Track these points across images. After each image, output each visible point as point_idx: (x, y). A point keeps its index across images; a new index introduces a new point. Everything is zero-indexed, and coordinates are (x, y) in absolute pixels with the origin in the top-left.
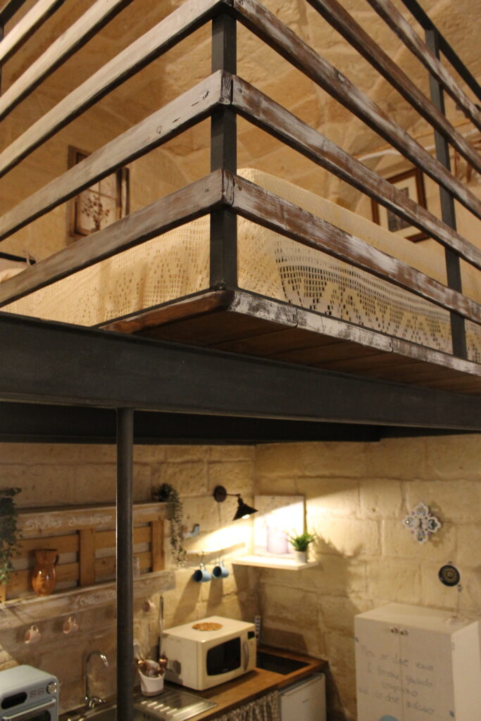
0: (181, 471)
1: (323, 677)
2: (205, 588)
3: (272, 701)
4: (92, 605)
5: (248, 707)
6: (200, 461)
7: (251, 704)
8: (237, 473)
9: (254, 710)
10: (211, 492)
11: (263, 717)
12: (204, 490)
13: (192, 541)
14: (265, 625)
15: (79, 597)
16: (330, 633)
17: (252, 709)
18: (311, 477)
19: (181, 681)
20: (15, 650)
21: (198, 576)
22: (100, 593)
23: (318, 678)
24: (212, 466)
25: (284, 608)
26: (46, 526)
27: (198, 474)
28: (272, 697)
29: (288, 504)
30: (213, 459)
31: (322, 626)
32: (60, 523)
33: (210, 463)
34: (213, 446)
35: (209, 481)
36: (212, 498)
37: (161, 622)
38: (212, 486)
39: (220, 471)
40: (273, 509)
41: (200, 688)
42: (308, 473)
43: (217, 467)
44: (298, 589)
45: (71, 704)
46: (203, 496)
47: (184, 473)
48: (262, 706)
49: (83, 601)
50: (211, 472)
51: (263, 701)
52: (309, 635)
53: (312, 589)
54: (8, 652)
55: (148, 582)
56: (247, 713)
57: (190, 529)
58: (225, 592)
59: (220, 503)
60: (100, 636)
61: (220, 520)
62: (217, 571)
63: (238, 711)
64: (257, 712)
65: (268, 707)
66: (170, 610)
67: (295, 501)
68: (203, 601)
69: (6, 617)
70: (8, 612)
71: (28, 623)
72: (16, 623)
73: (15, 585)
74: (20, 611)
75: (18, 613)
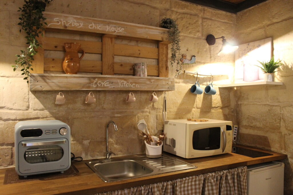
0: (182, 19)
1: (283, 165)
2: (199, 99)
3: (242, 173)
4: (107, 87)
5: (222, 173)
6: (196, 15)
7: (225, 172)
8: (223, 30)
9: (227, 176)
10: (204, 37)
11: (234, 182)
12: (199, 34)
13: (189, 66)
14: (240, 131)
15: (96, 79)
16: (290, 134)
17: (225, 175)
18: (277, 23)
19: (175, 152)
20: (54, 111)
21: (194, 89)
22: (114, 81)
23: (279, 165)
24: (204, 20)
25: (254, 119)
26: (71, 24)
27: (195, 23)
28: (242, 170)
29: (259, 46)
30: (205, 16)
31: (283, 130)
32: (82, 25)
33: (203, 18)
34: (206, 8)
35: (203, 30)
36: (205, 41)
37: (164, 113)
38: (206, 34)
39: (211, 26)
40: (248, 52)
41: (187, 157)
42: (275, 21)
43: (209, 22)
44: (265, 105)
45: (97, 155)
46: (198, 38)
47: (184, 20)
48: (233, 175)
49: (100, 83)
50: (204, 24)
51: (235, 171)
52: (273, 137)
53: (276, 104)
54: (49, 111)
55: (152, 81)
56: (221, 177)
57: (188, 58)
58: (213, 106)
59: (211, 46)
60: (119, 115)
61: (211, 57)
62: (208, 89)
63: (214, 174)
64: (229, 178)
65: (238, 176)
66: (172, 108)
67: (264, 43)
68: (198, 108)
69: (38, 82)
70: (39, 79)
71: (56, 90)
72: (46, 88)
73: (52, 67)
74: (49, 79)
75: (48, 81)
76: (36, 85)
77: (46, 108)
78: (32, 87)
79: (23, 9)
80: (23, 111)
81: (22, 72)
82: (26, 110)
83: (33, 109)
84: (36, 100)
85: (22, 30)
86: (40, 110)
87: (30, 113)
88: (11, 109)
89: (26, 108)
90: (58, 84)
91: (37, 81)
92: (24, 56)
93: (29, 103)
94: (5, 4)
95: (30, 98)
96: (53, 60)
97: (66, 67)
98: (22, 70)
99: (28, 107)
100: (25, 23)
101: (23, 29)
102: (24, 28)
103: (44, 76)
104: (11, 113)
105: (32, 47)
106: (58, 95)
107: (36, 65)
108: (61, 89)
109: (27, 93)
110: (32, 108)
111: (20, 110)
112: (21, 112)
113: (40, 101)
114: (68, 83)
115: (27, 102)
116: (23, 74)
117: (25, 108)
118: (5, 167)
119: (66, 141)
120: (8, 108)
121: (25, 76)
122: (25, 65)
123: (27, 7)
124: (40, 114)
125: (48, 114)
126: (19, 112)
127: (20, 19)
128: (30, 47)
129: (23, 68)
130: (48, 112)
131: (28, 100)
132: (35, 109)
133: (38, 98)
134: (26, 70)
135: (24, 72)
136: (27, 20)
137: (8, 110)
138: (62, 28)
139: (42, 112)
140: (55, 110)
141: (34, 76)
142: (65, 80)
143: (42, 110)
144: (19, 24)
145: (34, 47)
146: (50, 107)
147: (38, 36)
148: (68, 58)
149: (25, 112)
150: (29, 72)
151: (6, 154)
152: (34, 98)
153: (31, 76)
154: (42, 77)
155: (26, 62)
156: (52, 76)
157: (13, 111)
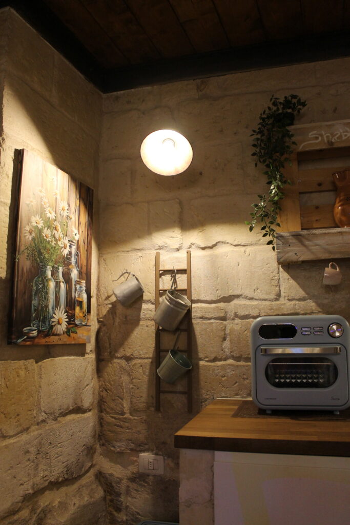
69: (290, 246)
70: (292, 240)
71: (323, 258)
72: (306, 256)
73: (317, 220)
74: (309, 240)
75: (307, 243)
76: (288, 252)
77: (311, 296)
78: (281, 255)
79: (258, 131)
80: (270, 303)
81: (264, 232)
82: (275, 300)
83: (287, 298)
84: (292, 281)
85: (258, 163)
86: (299, 300)
87: (282, 305)
88: (251, 299)
89: (276, 297)
90: (327, 247)
91: (288, 245)
92: (264, 204)
93: (280, 287)
94: (235, 133)
95: (281, 279)
96: (317, 208)
97: (338, 216)
98: (263, 228)
99: (279, 295)
100: (263, 151)
101: (260, 161)
102: (262, 160)
103: (301, 235)
104: (251, 306)
105: (275, 186)
106: (328, 267)
107: (287, 219)
108: (332, 256)
109: (276, 271)
110: (285, 297)
111: (265, 300)
112: (267, 303)
113: (299, 284)
114: (345, 245)
115: (276, 286)
116: (265, 235)
117: (273, 296)
118: (242, 397)
119: (340, 348)
120: (247, 297)
121: (268, 238)
122: (266, 218)
123: (265, 127)
124: (300, 307)
125: (314, 308)
126: (264, 303)
127: (254, 146)
128: (272, 188)
129: (264, 225)
130: (314, 304)
131: (279, 282)
132: (290, 298)
133: (294, 277)
134: (270, 227)
135: (266, 231)
136: (265, 147)
137: (247, 300)
138: (324, 147)
139: (302, 303)
140: (326, 299)
141: (282, 237)
142: (339, 239)
143: (303, 299)
144: (254, 154)
145: (278, 187)
146: (316, 294)
147: (283, 167)
148: (342, 198)
149: (274, 303)
150: (274, 231)
151: (244, 375)
152: (288, 279)
153: (277, 238)
154: (297, 236)
155: (267, 213)
156: (314, 234)
157: (255, 303)
